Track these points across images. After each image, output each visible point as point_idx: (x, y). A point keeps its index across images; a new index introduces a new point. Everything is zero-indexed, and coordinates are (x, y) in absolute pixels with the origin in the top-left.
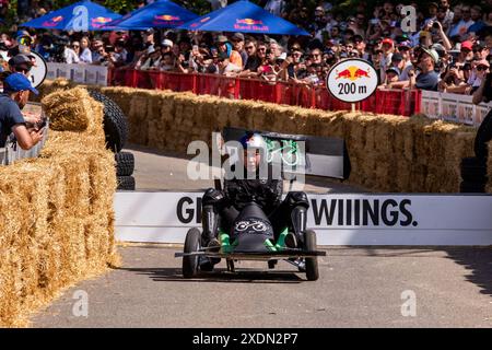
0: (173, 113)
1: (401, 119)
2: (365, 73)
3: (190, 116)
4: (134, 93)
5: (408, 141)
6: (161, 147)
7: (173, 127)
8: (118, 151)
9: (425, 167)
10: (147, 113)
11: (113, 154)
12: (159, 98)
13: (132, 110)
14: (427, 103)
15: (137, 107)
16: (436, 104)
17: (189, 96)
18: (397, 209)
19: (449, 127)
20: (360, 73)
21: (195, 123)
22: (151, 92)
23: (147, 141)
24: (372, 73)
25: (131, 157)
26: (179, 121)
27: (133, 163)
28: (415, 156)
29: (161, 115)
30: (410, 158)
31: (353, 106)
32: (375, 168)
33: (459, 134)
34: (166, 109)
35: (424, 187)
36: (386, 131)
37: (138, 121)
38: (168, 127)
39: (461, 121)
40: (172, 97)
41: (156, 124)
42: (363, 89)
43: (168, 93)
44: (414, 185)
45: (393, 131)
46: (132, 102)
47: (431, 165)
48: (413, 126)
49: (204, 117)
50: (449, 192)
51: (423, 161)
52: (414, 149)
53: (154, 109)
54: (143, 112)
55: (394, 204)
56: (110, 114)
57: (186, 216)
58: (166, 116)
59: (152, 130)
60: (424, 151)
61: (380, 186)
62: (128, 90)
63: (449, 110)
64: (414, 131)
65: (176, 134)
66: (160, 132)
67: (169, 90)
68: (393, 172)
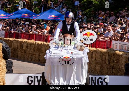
0: (27, 47)
1: (105, 50)
2: (93, 34)
3: (33, 48)
4: (14, 40)
5: (107, 57)
6: (22, 59)
7: (27, 52)
8: (7, 60)
9: (113, 67)
10: (18, 47)
11: (5, 61)
12: (22, 42)
13: (13, 46)
14: (114, 45)
15: (15, 45)
16: (117, 45)
17: (33, 41)
18: (102, 80)
19: (121, 53)
20: (91, 34)
21: (34, 51)
22: (19, 40)
23: (18, 56)
24: (95, 34)
25: (12, 62)
26: (29, 50)
27: (12, 64)
28: (109, 63)
29: (23, 48)
30: (108, 63)
31: (89, 45)
32: (96, 67)
33: (124, 55)
34: (25, 46)
35: (112, 73)
36: (99, 54)
37: (15, 50)
38: (25, 52)
39: (125, 51)
40: (27, 42)
41: (21, 51)
42: (92, 40)
43: (25, 40)
44: (109, 73)
45: (102, 54)
46: (13, 43)
47: (115, 66)
48: (109, 52)
49: (37, 49)
50: (121, 75)
51: (112, 64)
52: (109, 61)
53: (20, 46)
54: (17, 47)
55: (102, 79)
56: (4, 47)
57: (30, 82)
58: (24, 48)
59: (19, 53)
60: (112, 61)
61: (97, 73)
62: (11, 39)
63: (121, 47)
64: (109, 54)
65: (28, 54)
66: (22, 54)
67: (26, 39)
68: (102, 68)
